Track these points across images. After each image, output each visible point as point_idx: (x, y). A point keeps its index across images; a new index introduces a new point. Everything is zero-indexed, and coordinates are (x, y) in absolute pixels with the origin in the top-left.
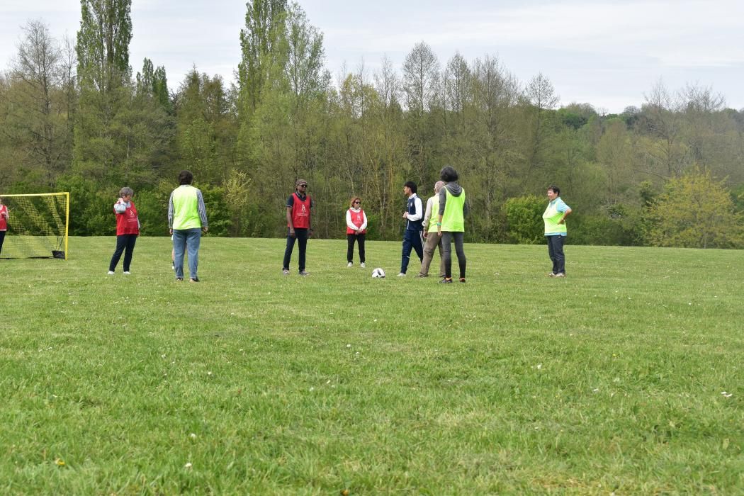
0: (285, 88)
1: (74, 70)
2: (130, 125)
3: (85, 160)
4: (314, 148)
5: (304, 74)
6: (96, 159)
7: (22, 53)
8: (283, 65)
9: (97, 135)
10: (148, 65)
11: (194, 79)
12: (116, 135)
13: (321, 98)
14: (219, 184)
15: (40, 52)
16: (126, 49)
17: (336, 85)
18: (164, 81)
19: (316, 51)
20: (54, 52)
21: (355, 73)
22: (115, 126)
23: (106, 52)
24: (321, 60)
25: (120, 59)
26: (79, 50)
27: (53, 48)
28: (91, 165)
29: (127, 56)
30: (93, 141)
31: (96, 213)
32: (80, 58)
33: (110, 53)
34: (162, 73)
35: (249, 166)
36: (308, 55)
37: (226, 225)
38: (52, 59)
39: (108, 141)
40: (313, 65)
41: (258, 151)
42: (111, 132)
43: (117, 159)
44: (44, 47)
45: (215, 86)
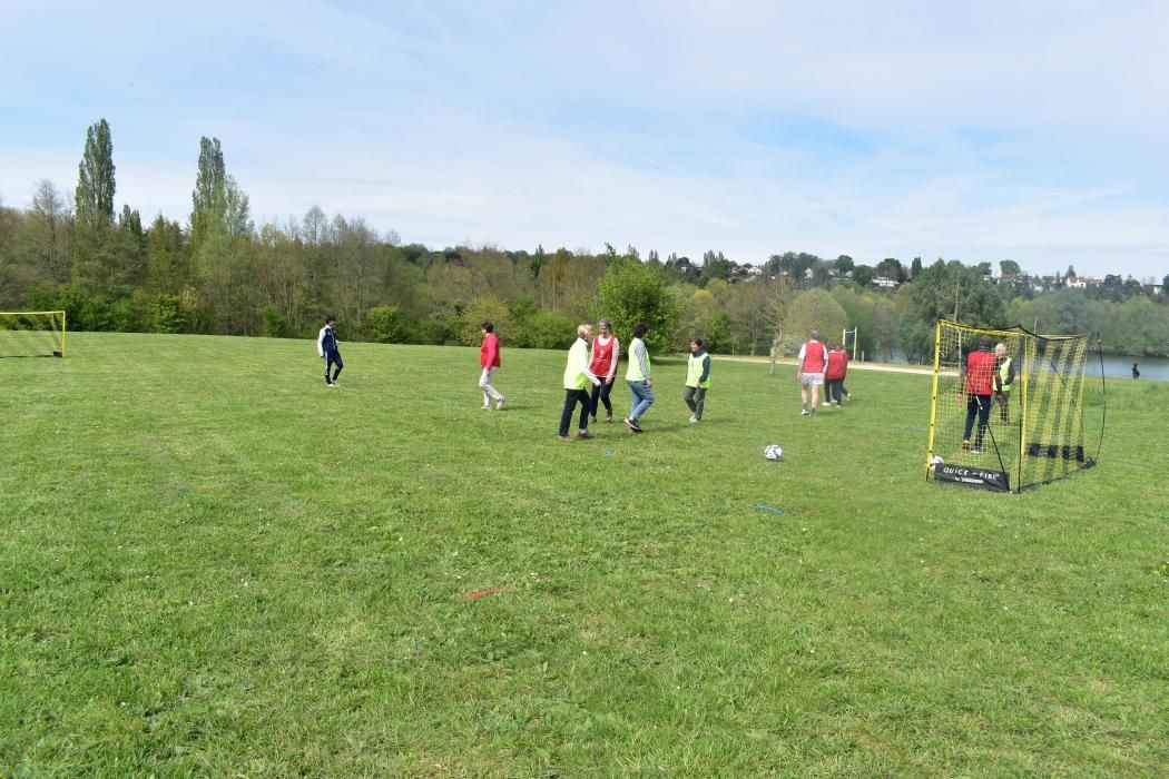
0: (223, 231)
1: (74, 213)
2: (114, 253)
3: (81, 276)
4: (243, 272)
5: (236, 223)
6: (89, 276)
7: (35, 201)
8: (221, 216)
9: (89, 259)
10: (127, 208)
11: (160, 222)
12: (104, 260)
13: (248, 239)
14: (177, 294)
15: (49, 200)
16: (111, 199)
17: (258, 230)
18: (139, 220)
19: (244, 208)
20: (59, 201)
21: (271, 223)
22: (103, 253)
23: (97, 201)
24: (248, 213)
25: (107, 208)
26: (77, 199)
27: (58, 198)
28: (85, 279)
29: (112, 205)
30: (86, 263)
31: (89, 312)
32: (78, 205)
33: (100, 202)
34: (136, 214)
35: (199, 284)
36: (239, 210)
37: (183, 323)
38: (58, 206)
39: (98, 263)
40: (242, 217)
41: (204, 272)
42: (99, 257)
43: (103, 277)
44: (52, 197)
45: (175, 228)
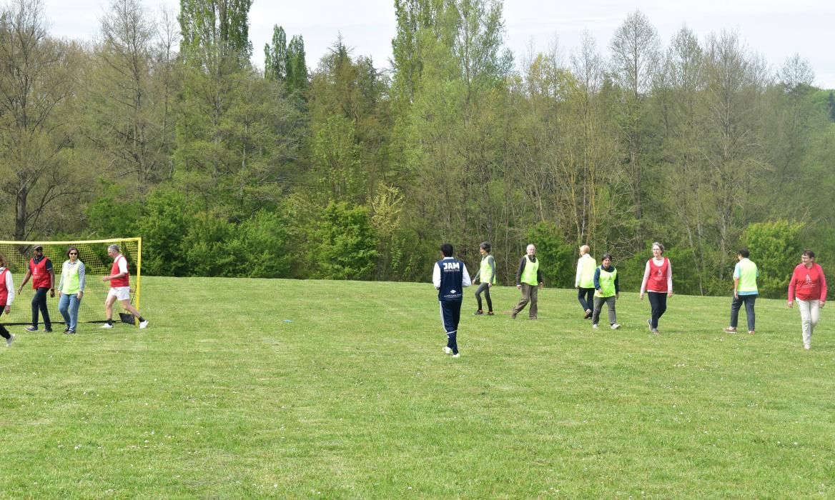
0: (453, 74)
1: (176, 48)
2: (248, 124)
3: (188, 169)
4: (490, 155)
5: (478, 55)
6: (202, 168)
7: (106, 28)
8: (450, 43)
9: (200, 137)
10: (278, 33)
12: (228, 136)
13: (500, 86)
14: (362, 200)
15: (131, 26)
16: (244, 18)
17: (519, 68)
18: (302, 55)
19: (494, 24)
20: (148, 26)
21: (547, 53)
22: (226, 125)
23: (218, 23)
24: (501, 35)
25: (237, 35)
26: (182, 20)
27: (146, 21)
28: (194, 175)
29: (246, 28)
30: (198, 144)
31: (198, 239)
32: (185, 32)
33: (224, 26)
34: (298, 43)
35: (404, 180)
36: (483, 29)
38: (145, 36)
39: (218, 145)
40: (489, 43)
41: (416, 157)
42: (220, 133)
43: (227, 169)
44: (135, 19)
45: (366, 70)
